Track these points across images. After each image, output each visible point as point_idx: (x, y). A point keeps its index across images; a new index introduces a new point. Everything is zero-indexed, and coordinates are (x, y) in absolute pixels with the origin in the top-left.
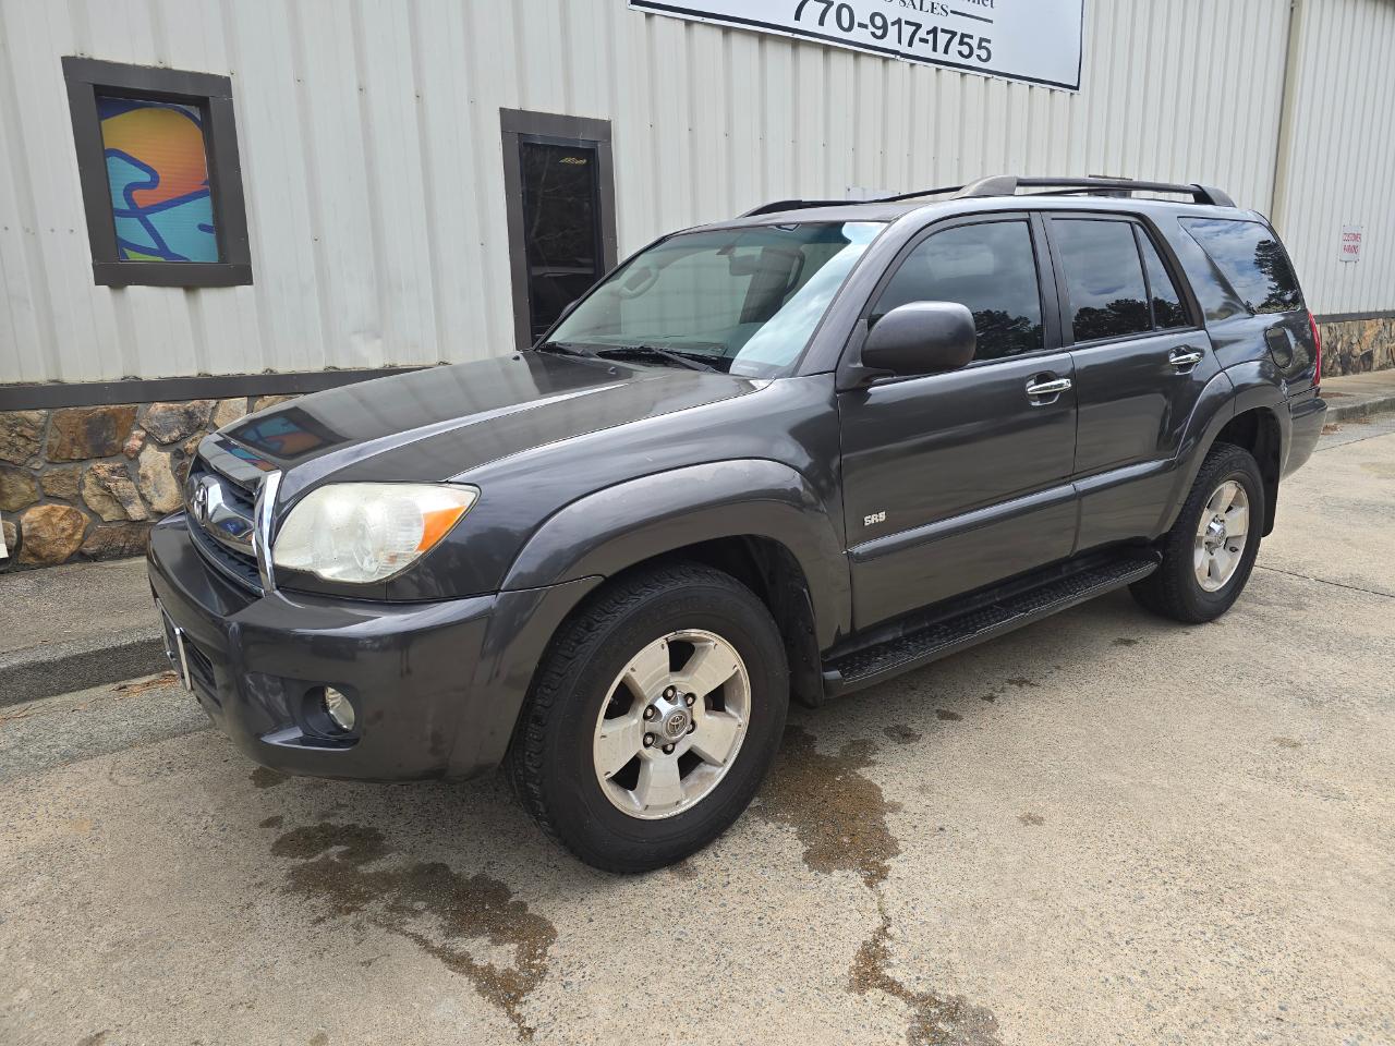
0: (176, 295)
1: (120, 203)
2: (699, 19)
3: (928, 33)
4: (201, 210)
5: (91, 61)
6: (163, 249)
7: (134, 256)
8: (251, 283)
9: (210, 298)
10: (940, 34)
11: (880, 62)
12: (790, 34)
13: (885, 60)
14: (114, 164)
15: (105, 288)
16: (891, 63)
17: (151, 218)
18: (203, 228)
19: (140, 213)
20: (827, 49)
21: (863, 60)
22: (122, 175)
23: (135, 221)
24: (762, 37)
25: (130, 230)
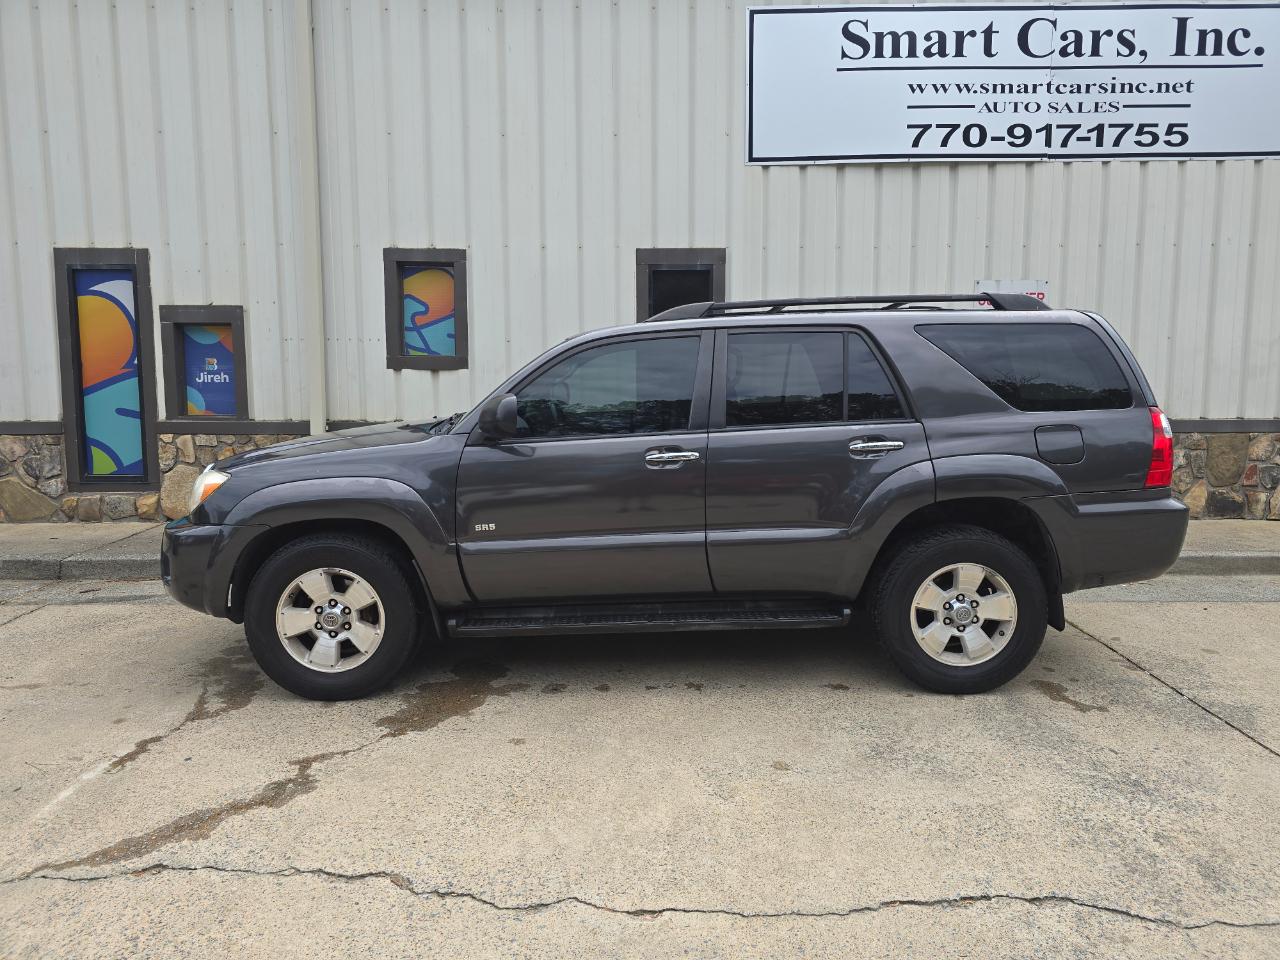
0: (426, 375)
1: (408, 323)
2: (812, 162)
3: (1089, 131)
4: (448, 326)
5: (398, 249)
6: (427, 349)
7: (413, 353)
8: (467, 368)
9: (445, 376)
10: (1106, 129)
11: (1024, 166)
12: (906, 160)
13: (1030, 164)
14: (408, 302)
15: (391, 371)
16: (1036, 166)
17: (423, 331)
18: (449, 336)
19: (417, 329)
20: (954, 166)
21: (999, 168)
22: (411, 308)
23: (415, 333)
24: (879, 167)
25: (412, 338)
